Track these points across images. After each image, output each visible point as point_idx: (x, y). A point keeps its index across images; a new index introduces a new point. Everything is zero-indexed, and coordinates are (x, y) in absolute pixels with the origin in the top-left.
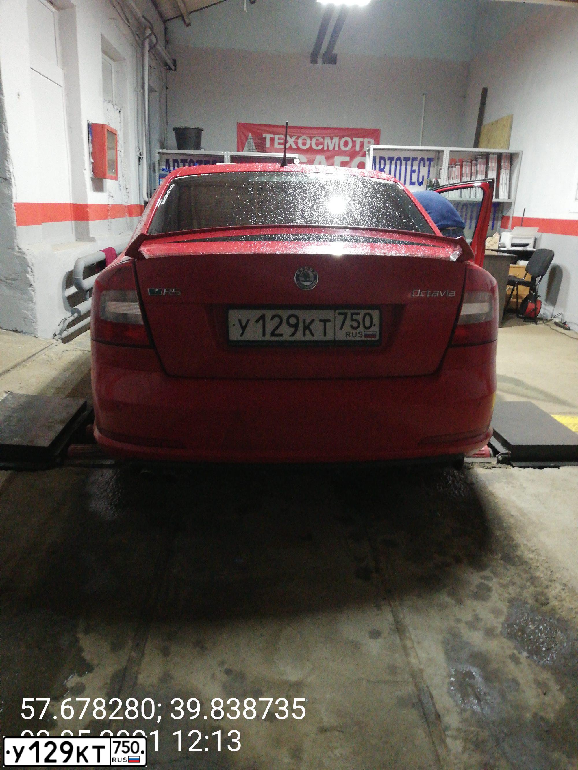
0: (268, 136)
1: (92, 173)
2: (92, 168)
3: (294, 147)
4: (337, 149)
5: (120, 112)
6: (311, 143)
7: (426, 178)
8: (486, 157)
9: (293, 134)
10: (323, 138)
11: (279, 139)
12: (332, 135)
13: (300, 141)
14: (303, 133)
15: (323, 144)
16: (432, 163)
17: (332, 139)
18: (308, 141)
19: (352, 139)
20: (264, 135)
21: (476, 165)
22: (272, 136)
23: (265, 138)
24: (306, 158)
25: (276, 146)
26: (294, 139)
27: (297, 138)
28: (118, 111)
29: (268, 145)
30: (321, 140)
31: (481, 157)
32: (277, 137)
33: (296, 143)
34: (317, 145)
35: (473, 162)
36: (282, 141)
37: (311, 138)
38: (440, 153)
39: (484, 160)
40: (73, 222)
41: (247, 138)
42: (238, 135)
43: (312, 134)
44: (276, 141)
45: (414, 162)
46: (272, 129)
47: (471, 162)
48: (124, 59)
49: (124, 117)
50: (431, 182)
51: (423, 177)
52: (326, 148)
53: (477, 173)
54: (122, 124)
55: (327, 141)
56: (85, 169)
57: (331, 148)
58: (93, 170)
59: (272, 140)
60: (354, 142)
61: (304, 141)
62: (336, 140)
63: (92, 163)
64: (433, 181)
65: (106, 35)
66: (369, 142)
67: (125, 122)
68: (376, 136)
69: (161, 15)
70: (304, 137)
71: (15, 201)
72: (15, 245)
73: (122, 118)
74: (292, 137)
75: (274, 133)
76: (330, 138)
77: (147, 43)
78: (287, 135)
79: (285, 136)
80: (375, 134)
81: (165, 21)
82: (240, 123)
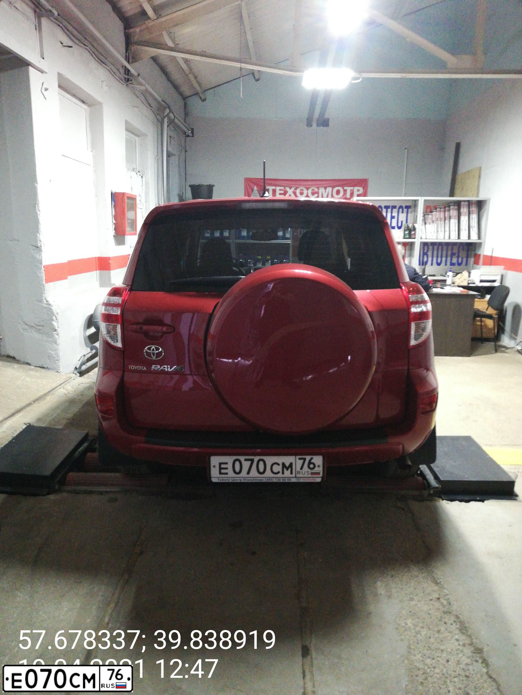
0: (271, 188)
1: (114, 231)
2: (114, 227)
3: (293, 196)
4: (330, 196)
5: (142, 177)
6: (307, 193)
7: (404, 223)
8: (458, 204)
9: (291, 186)
10: (318, 188)
11: (280, 190)
12: (325, 186)
13: (298, 191)
14: (300, 185)
15: (318, 193)
16: (410, 210)
18: (305, 192)
19: (343, 188)
20: (267, 187)
21: (449, 210)
22: (274, 188)
23: (268, 190)
25: (278, 196)
26: (293, 189)
27: (296, 189)
28: (141, 177)
30: (316, 190)
31: (453, 204)
32: (278, 188)
33: (294, 192)
34: (313, 194)
35: (447, 208)
36: (282, 192)
37: (308, 189)
38: (416, 202)
39: (456, 207)
40: (98, 271)
41: (252, 190)
42: (246, 187)
43: (309, 185)
44: (278, 192)
45: (394, 210)
46: (274, 182)
47: (445, 208)
48: (147, 135)
49: (146, 181)
50: (408, 227)
51: (402, 222)
52: (320, 196)
53: (450, 218)
54: (144, 186)
55: (322, 190)
57: (325, 196)
58: (115, 229)
59: (274, 191)
60: (345, 191)
61: (302, 191)
62: (329, 189)
63: (115, 224)
64: (410, 225)
65: (130, 120)
66: (358, 190)
67: (147, 184)
68: (363, 185)
69: (181, 94)
70: (302, 188)
71: (44, 263)
72: (44, 298)
73: (144, 182)
74: (290, 188)
75: (276, 186)
76: (324, 188)
77: (166, 120)
78: (287, 186)
79: (285, 188)
80: (363, 183)
81: (185, 98)
82: (247, 178)
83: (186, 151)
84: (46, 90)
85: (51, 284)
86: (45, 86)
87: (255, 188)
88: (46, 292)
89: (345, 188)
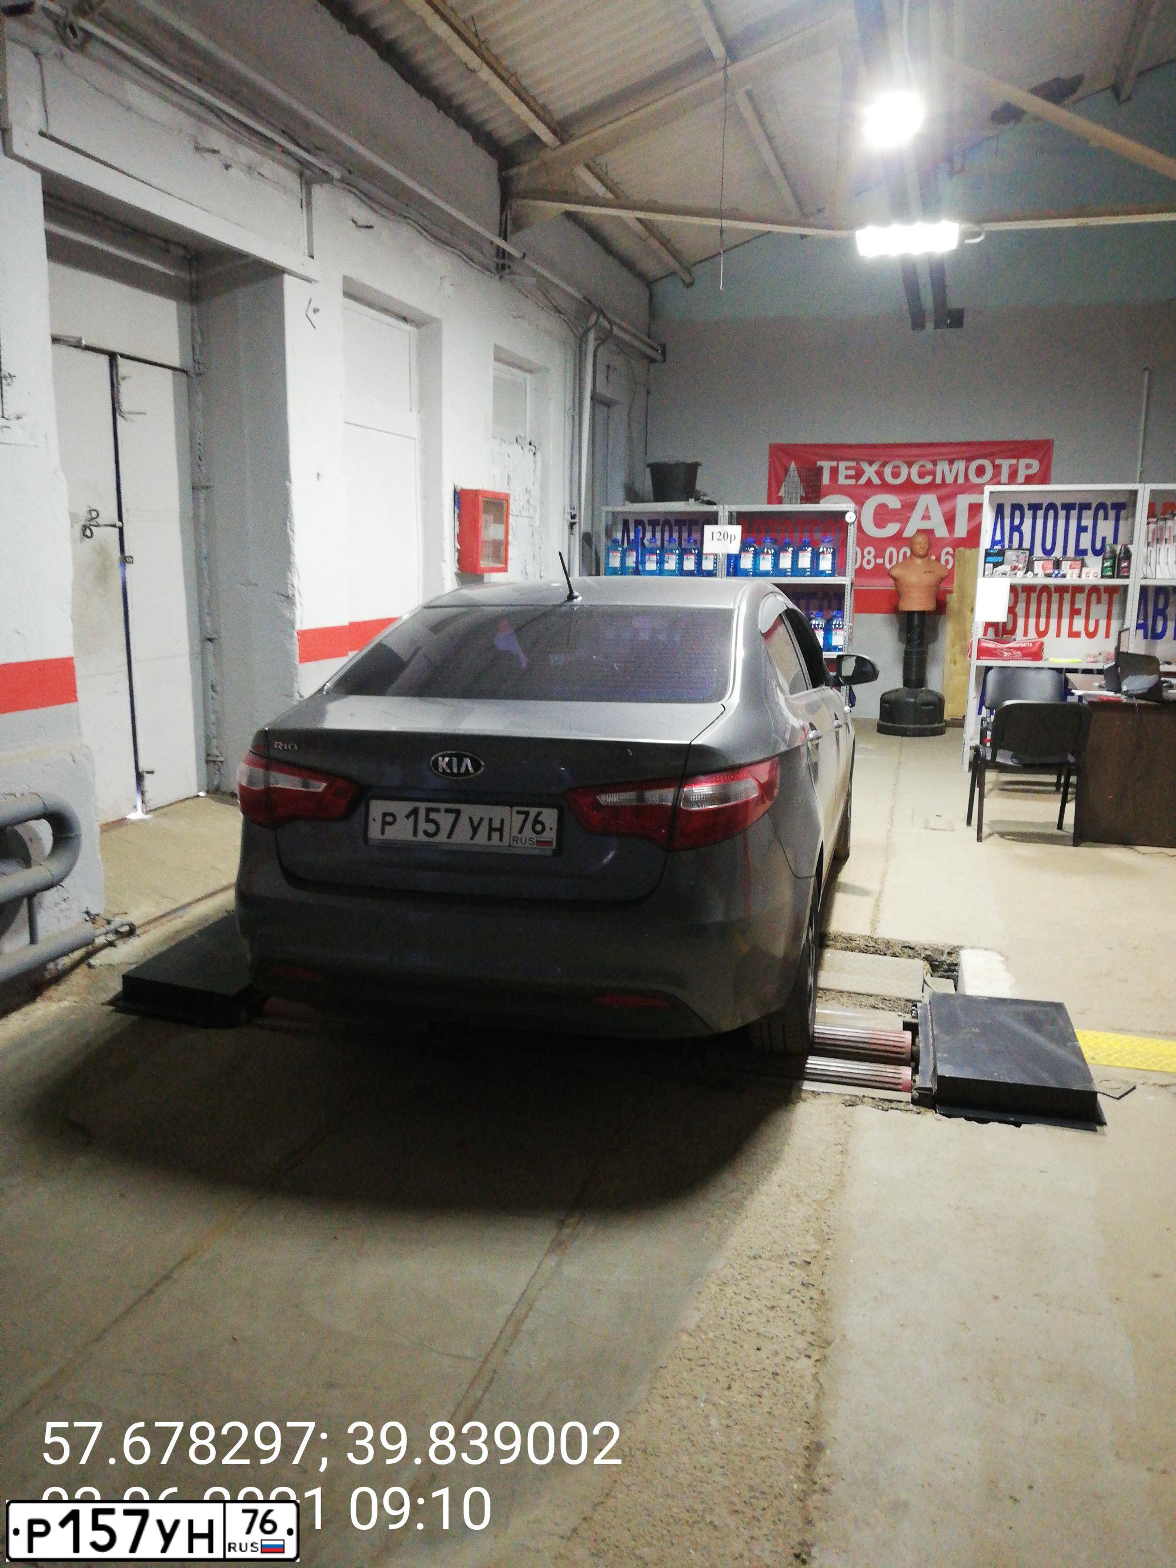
0: (826, 465)
1: (457, 565)
2: (457, 558)
3: (876, 481)
4: (961, 480)
5: (535, 453)
6: (909, 474)
7: (1108, 541)
9: (872, 459)
11: (847, 468)
12: (953, 456)
13: (888, 471)
14: (896, 457)
15: (933, 473)
16: (1121, 513)
17: (951, 462)
18: (904, 471)
19: (993, 462)
20: (819, 463)
22: (834, 464)
23: (821, 468)
24: (900, 501)
25: (842, 480)
26: (875, 467)
27: (884, 465)
28: (532, 454)
29: (826, 480)
30: (929, 466)
32: (842, 465)
33: (880, 474)
34: (921, 475)
36: (852, 472)
37: (910, 465)
38: (1134, 494)
41: (786, 470)
42: (772, 465)
43: (912, 456)
44: (842, 472)
45: (1085, 512)
46: (836, 451)
48: (547, 370)
49: (543, 461)
50: (1115, 551)
51: (1103, 540)
52: (938, 481)
54: (538, 473)
55: (942, 467)
56: (444, 561)
57: (949, 480)
58: (459, 561)
59: (834, 471)
60: (997, 468)
61: (896, 470)
62: (960, 465)
63: (458, 550)
64: (1121, 548)
65: (505, 344)
66: (1030, 465)
67: (545, 468)
68: (1041, 454)
69: (641, 276)
70: (897, 463)
71: (299, 626)
72: (295, 690)
73: (539, 464)
74: (871, 464)
75: (838, 459)
76: (947, 462)
77: (592, 336)
78: (862, 460)
79: (858, 463)
80: (1041, 450)
81: (649, 283)
82: (775, 445)
83: (648, 392)
84: (316, 311)
85: (311, 665)
86: (313, 305)
87: (793, 465)
88: (299, 680)
89: (997, 462)
